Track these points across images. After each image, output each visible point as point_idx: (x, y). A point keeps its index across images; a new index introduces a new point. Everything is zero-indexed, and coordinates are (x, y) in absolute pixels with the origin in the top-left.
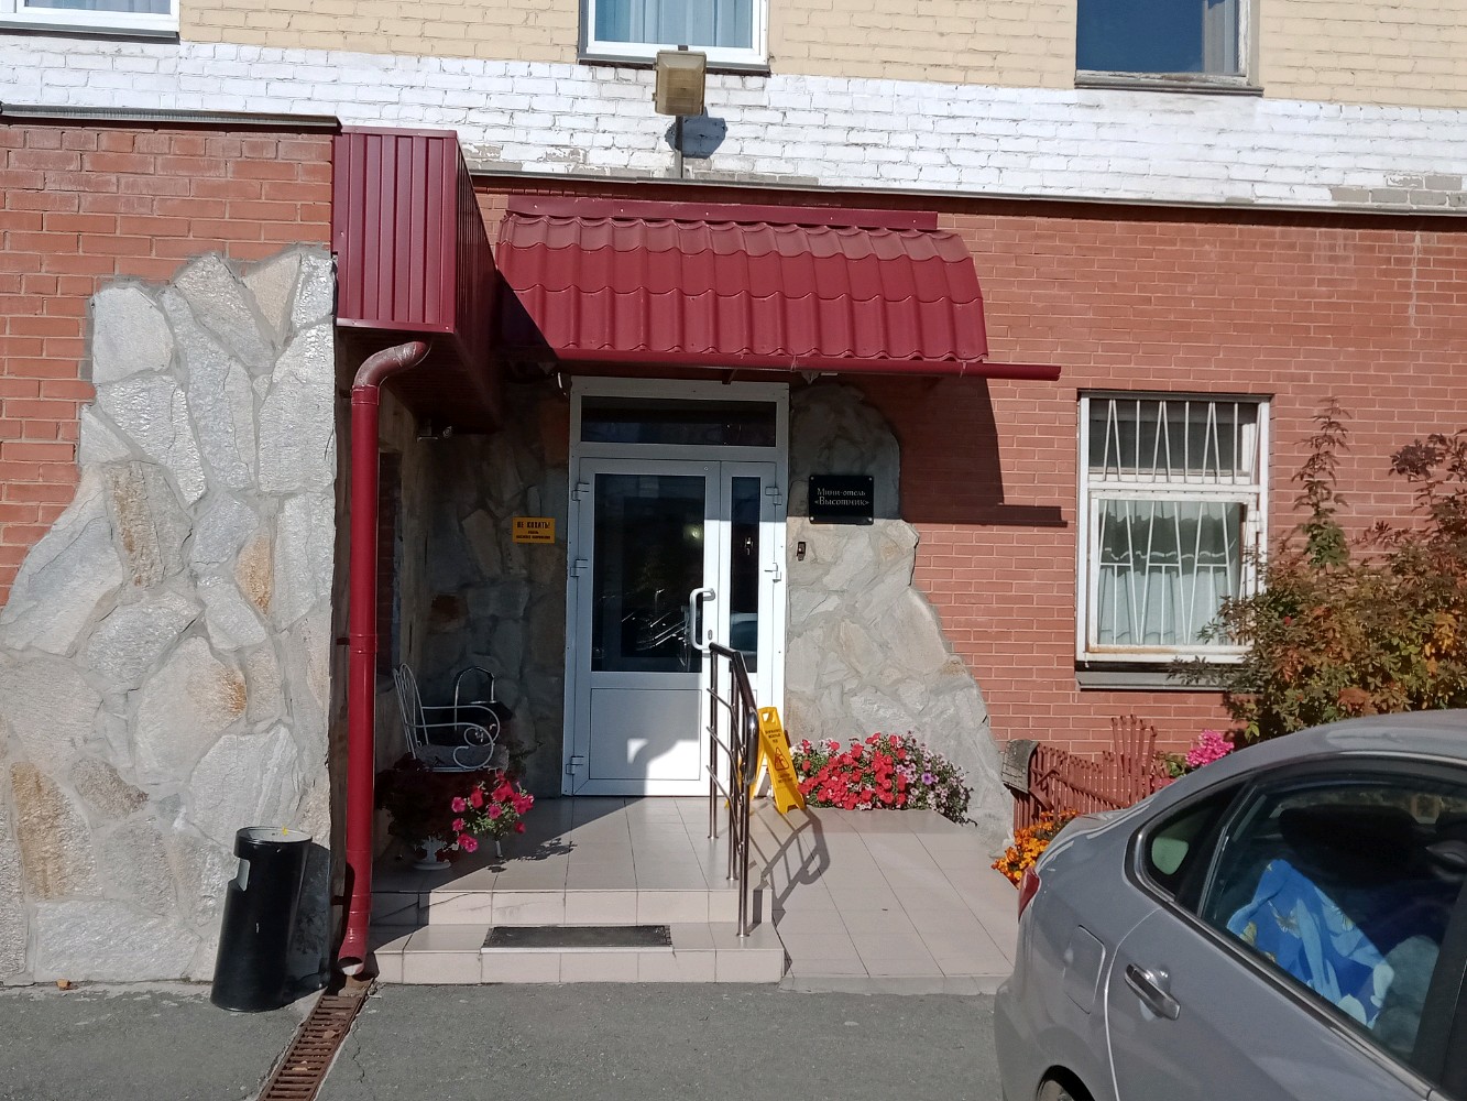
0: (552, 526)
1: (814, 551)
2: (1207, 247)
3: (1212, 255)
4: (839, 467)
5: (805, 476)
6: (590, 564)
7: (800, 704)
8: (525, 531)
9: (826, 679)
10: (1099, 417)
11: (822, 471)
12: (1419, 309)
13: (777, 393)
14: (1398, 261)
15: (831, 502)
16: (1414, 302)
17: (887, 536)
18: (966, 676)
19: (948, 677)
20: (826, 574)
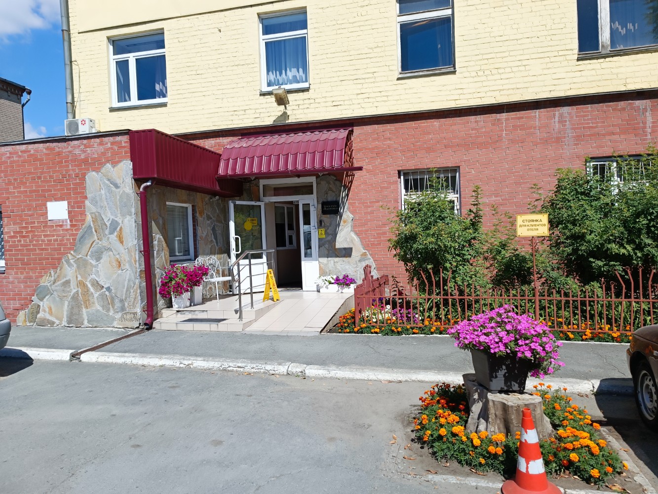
0: (257, 220)
1: (324, 223)
4: (330, 199)
5: (321, 202)
7: (323, 266)
9: (329, 258)
10: (407, 178)
11: (325, 200)
12: (506, 134)
13: (313, 179)
14: (498, 119)
15: (328, 209)
17: (344, 217)
18: (369, 256)
19: (363, 257)
20: (328, 229)
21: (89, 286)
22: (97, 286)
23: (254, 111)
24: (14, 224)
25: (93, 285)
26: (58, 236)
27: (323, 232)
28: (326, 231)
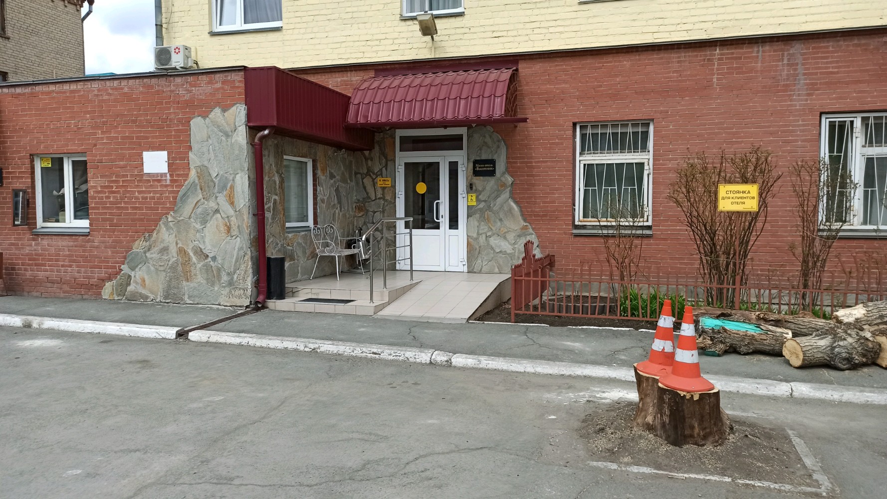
0: (390, 180)
1: (476, 187)
2: (625, 62)
3: (627, 65)
4: (484, 157)
5: (472, 160)
6: (403, 193)
7: (472, 240)
8: (382, 182)
9: (481, 232)
10: (584, 132)
11: (478, 158)
12: (718, 79)
13: (463, 131)
14: (708, 60)
15: (481, 169)
16: (716, 76)
17: (501, 181)
18: (531, 231)
19: (524, 231)
20: (480, 195)
21: (191, 254)
22: (200, 255)
23: (391, 41)
24: (102, 177)
25: (195, 253)
26: (155, 192)
27: (474, 198)
28: (477, 197)
